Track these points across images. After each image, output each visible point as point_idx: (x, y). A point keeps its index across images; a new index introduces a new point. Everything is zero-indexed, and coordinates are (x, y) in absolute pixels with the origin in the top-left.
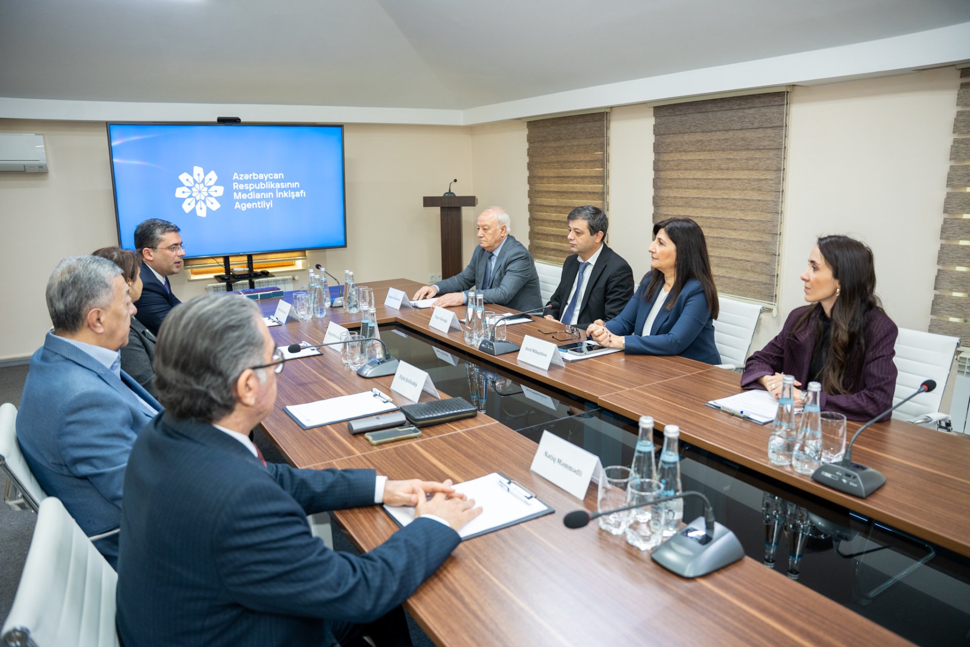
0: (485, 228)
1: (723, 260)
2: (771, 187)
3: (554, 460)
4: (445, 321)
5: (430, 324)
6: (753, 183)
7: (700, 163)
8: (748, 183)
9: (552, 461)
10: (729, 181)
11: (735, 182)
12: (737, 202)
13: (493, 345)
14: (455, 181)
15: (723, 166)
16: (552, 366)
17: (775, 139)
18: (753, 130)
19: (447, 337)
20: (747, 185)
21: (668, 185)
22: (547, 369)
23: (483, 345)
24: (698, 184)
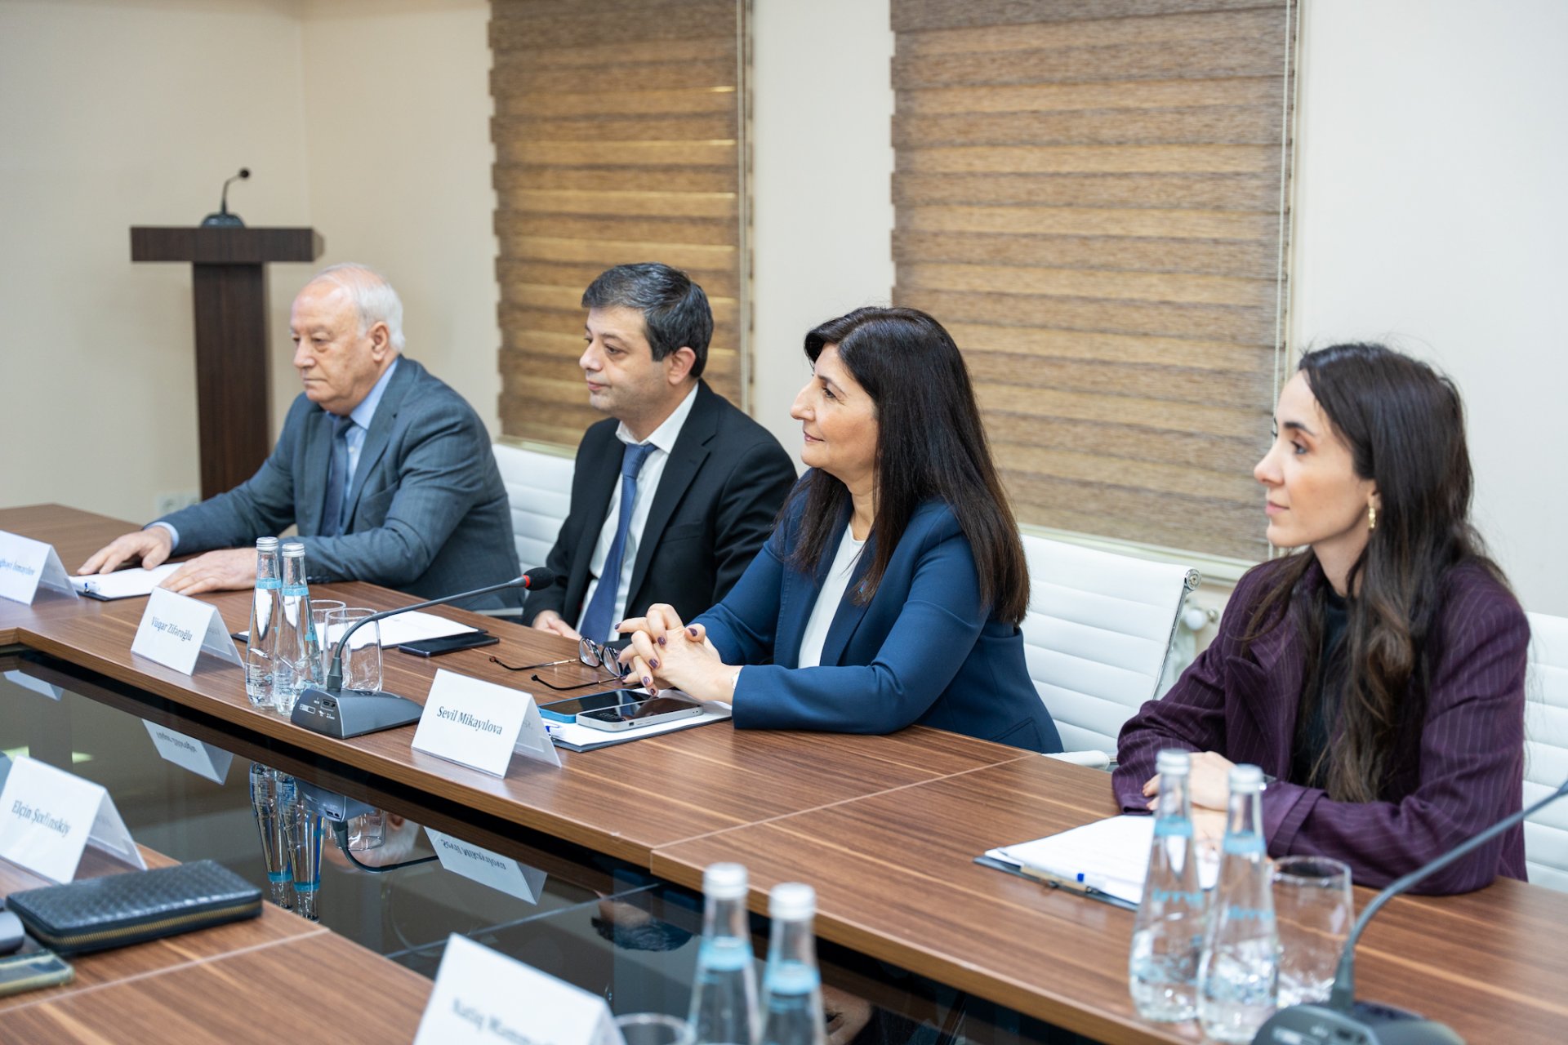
0: (319, 335)
1: (1113, 432)
2: (1253, 197)
3: (478, 1021)
4: (186, 636)
5: (136, 647)
6: (1198, 186)
7: (1036, 125)
8: (1181, 188)
9: (473, 1027)
10: (1125, 183)
11: (1144, 182)
12: (1151, 247)
13: (334, 705)
14: (245, 174)
15: (1106, 133)
16: (520, 765)
17: (1263, 47)
18: (1196, 18)
19: (189, 686)
20: (1180, 193)
21: (937, 195)
22: (503, 772)
23: (305, 708)
24: (1030, 193)
